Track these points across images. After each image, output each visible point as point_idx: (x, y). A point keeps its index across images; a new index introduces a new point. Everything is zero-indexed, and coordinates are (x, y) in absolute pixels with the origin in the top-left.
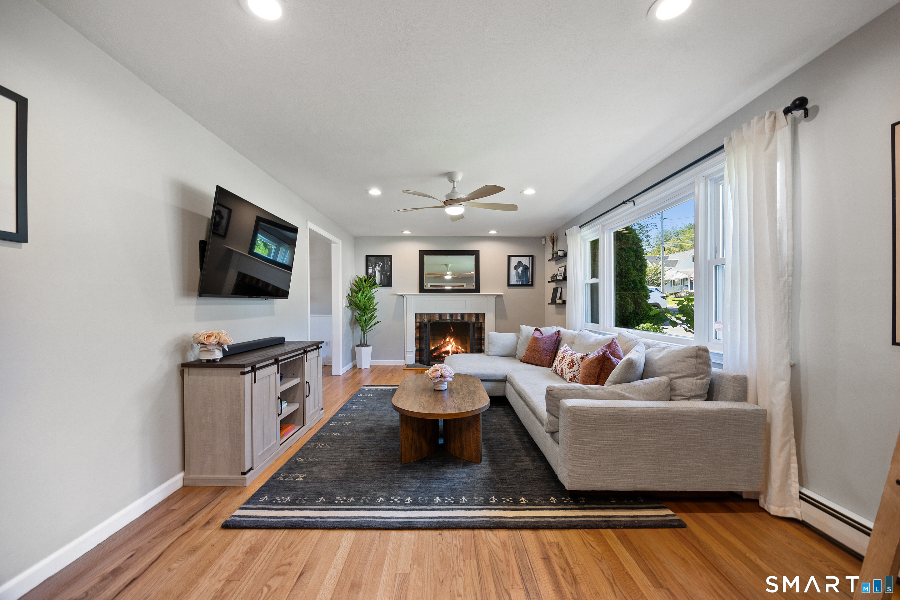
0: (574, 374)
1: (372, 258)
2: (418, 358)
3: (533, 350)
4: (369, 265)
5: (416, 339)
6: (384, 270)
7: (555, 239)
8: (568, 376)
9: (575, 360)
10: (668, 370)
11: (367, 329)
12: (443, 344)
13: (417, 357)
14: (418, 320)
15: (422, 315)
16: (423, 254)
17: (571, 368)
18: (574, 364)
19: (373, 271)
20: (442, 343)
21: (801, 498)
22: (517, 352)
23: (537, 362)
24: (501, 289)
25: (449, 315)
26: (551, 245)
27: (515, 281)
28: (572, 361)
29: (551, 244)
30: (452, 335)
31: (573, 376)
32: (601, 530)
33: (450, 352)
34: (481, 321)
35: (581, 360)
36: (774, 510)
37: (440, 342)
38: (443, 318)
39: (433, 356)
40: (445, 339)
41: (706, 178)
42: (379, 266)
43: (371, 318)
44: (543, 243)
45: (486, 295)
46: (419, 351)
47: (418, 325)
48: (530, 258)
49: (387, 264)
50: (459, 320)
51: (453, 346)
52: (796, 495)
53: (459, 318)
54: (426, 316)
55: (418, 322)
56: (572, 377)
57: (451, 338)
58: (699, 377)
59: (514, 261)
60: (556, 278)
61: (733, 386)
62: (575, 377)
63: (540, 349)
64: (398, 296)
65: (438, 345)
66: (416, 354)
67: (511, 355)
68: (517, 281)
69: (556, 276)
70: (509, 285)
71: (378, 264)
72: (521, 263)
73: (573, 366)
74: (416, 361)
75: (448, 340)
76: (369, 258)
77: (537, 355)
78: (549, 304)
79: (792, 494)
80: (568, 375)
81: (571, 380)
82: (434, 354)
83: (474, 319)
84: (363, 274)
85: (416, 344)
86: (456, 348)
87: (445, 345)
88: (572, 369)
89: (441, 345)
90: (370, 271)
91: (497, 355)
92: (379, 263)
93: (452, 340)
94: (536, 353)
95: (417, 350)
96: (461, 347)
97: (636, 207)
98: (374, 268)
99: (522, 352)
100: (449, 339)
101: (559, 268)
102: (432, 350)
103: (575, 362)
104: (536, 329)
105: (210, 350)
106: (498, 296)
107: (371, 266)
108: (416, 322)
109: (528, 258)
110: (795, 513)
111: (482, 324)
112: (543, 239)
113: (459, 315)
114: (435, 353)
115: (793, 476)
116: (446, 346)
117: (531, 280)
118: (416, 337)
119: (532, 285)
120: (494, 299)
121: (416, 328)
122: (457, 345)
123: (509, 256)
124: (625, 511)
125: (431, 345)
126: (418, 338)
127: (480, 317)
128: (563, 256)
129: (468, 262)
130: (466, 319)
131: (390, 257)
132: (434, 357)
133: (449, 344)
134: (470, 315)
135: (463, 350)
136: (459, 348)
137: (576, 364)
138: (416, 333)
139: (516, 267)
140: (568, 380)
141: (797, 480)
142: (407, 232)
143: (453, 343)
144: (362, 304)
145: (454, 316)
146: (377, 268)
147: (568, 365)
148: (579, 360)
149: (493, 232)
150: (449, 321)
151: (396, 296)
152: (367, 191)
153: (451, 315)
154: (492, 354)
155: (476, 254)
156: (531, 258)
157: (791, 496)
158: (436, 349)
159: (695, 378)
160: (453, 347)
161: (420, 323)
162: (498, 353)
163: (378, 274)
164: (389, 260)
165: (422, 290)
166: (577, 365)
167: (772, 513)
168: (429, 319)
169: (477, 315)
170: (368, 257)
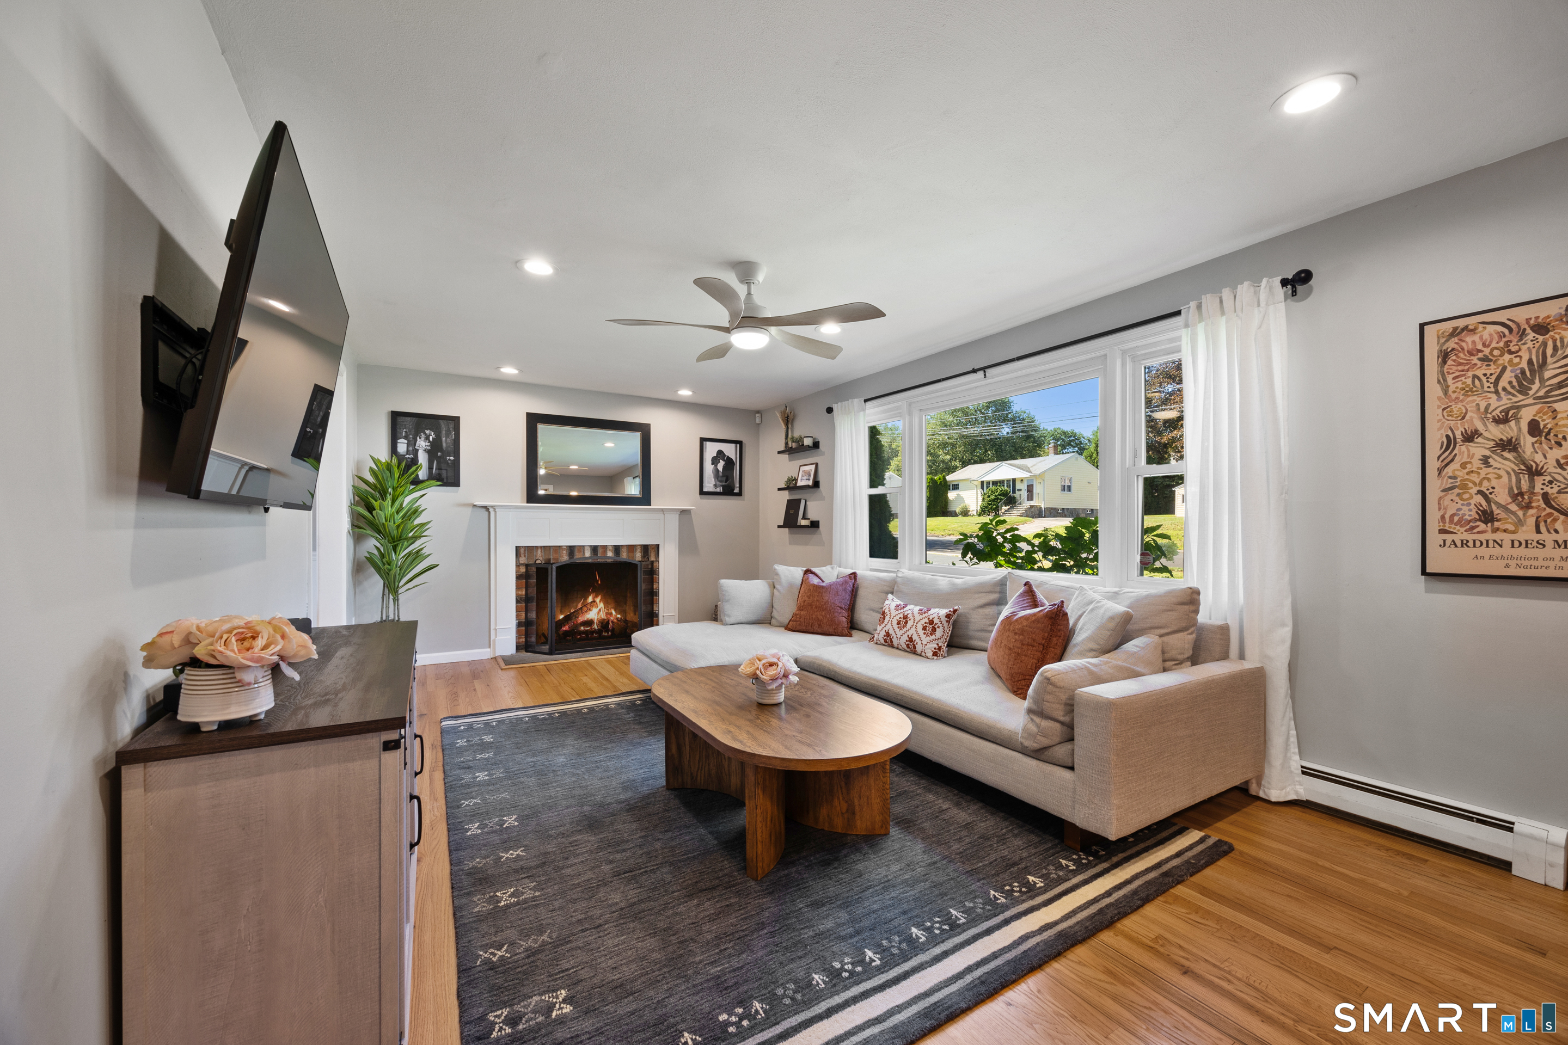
0: (938, 644)
1: (408, 419)
2: (521, 640)
3: (816, 607)
4: (398, 435)
5: (518, 601)
6: (441, 449)
7: (791, 417)
8: (929, 648)
9: (936, 621)
10: (1148, 625)
11: (401, 584)
12: (581, 608)
13: (519, 638)
14: (523, 560)
15: (530, 549)
16: (534, 420)
17: (931, 634)
18: (936, 627)
19: (411, 448)
20: (580, 606)
21: (1303, 773)
22: (775, 614)
23: (826, 629)
24: (689, 500)
25: (589, 548)
26: (784, 427)
27: (712, 485)
28: (931, 622)
29: (783, 424)
30: (597, 591)
31: (937, 647)
32: (1172, 890)
33: (595, 621)
34: (652, 558)
35: (947, 619)
36: (1275, 795)
37: (575, 604)
38: (578, 556)
39: (561, 633)
40: (586, 598)
41: (1124, 352)
42: (427, 438)
43: (417, 556)
44: (758, 421)
45: (662, 510)
46: (525, 626)
47: (523, 570)
48: (736, 447)
49: (447, 436)
50: (610, 558)
51: (600, 610)
52: (1298, 769)
53: (610, 554)
54: (539, 551)
55: (522, 564)
56: (935, 649)
57: (596, 596)
58: (1190, 631)
59: (711, 450)
60: (796, 483)
61: (1221, 639)
62: (940, 648)
63: (831, 606)
64: (475, 509)
65: (572, 611)
66: (518, 632)
67: (765, 620)
68: (715, 486)
69: (796, 480)
70: (702, 492)
71: (425, 433)
72: (722, 455)
73: (934, 630)
74: (518, 648)
75: (590, 599)
76: (400, 419)
77: (826, 617)
78: (779, 527)
79: (1292, 769)
80: (929, 646)
81: (935, 654)
82: (564, 629)
83: (638, 556)
84: (383, 455)
85: (517, 611)
86: (607, 614)
87: (585, 609)
88: (933, 636)
89: (577, 610)
90: (402, 447)
91: (739, 621)
92: (427, 432)
93: (598, 600)
94: (824, 613)
95: (519, 625)
96: (615, 610)
97: (988, 381)
98: (412, 443)
99: (785, 610)
100: (594, 598)
101: (801, 466)
102: (560, 620)
103: (936, 624)
104: (808, 572)
105: (249, 684)
106: (684, 512)
107: (406, 438)
108: (518, 565)
109: (733, 445)
110: (1297, 792)
111: (655, 564)
112: (757, 415)
113: (611, 548)
114: (564, 626)
115: (1292, 746)
116: (586, 612)
117: (738, 485)
118: (517, 596)
119: (740, 494)
120: (677, 516)
121: (519, 577)
122: (608, 607)
123: (703, 440)
124: (1161, 850)
125: (557, 610)
126: (521, 599)
127: (650, 551)
128: (811, 447)
129: (629, 445)
130: (624, 556)
131: (455, 421)
132: (563, 634)
133: (592, 606)
134: (631, 548)
135: (619, 616)
136: (611, 614)
137: (938, 627)
138: (518, 588)
139: (715, 461)
140: (930, 654)
141: (1297, 750)
142: (509, 371)
143: (601, 605)
144: (391, 526)
145: (600, 551)
146: (422, 444)
147: (924, 628)
148: (944, 619)
149: (685, 393)
150: (590, 561)
151: (470, 509)
152: (517, 263)
153: (595, 549)
154: (732, 620)
155: (644, 431)
156: (738, 445)
157: (1291, 772)
158: (567, 618)
159: (1186, 633)
160: (601, 612)
161: (527, 566)
162: (742, 619)
163: (423, 458)
164: (452, 426)
165: (532, 497)
166: (941, 628)
167: (1273, 800)
168: (547, 557)
169: (646, 549)
170: (395, 417)
